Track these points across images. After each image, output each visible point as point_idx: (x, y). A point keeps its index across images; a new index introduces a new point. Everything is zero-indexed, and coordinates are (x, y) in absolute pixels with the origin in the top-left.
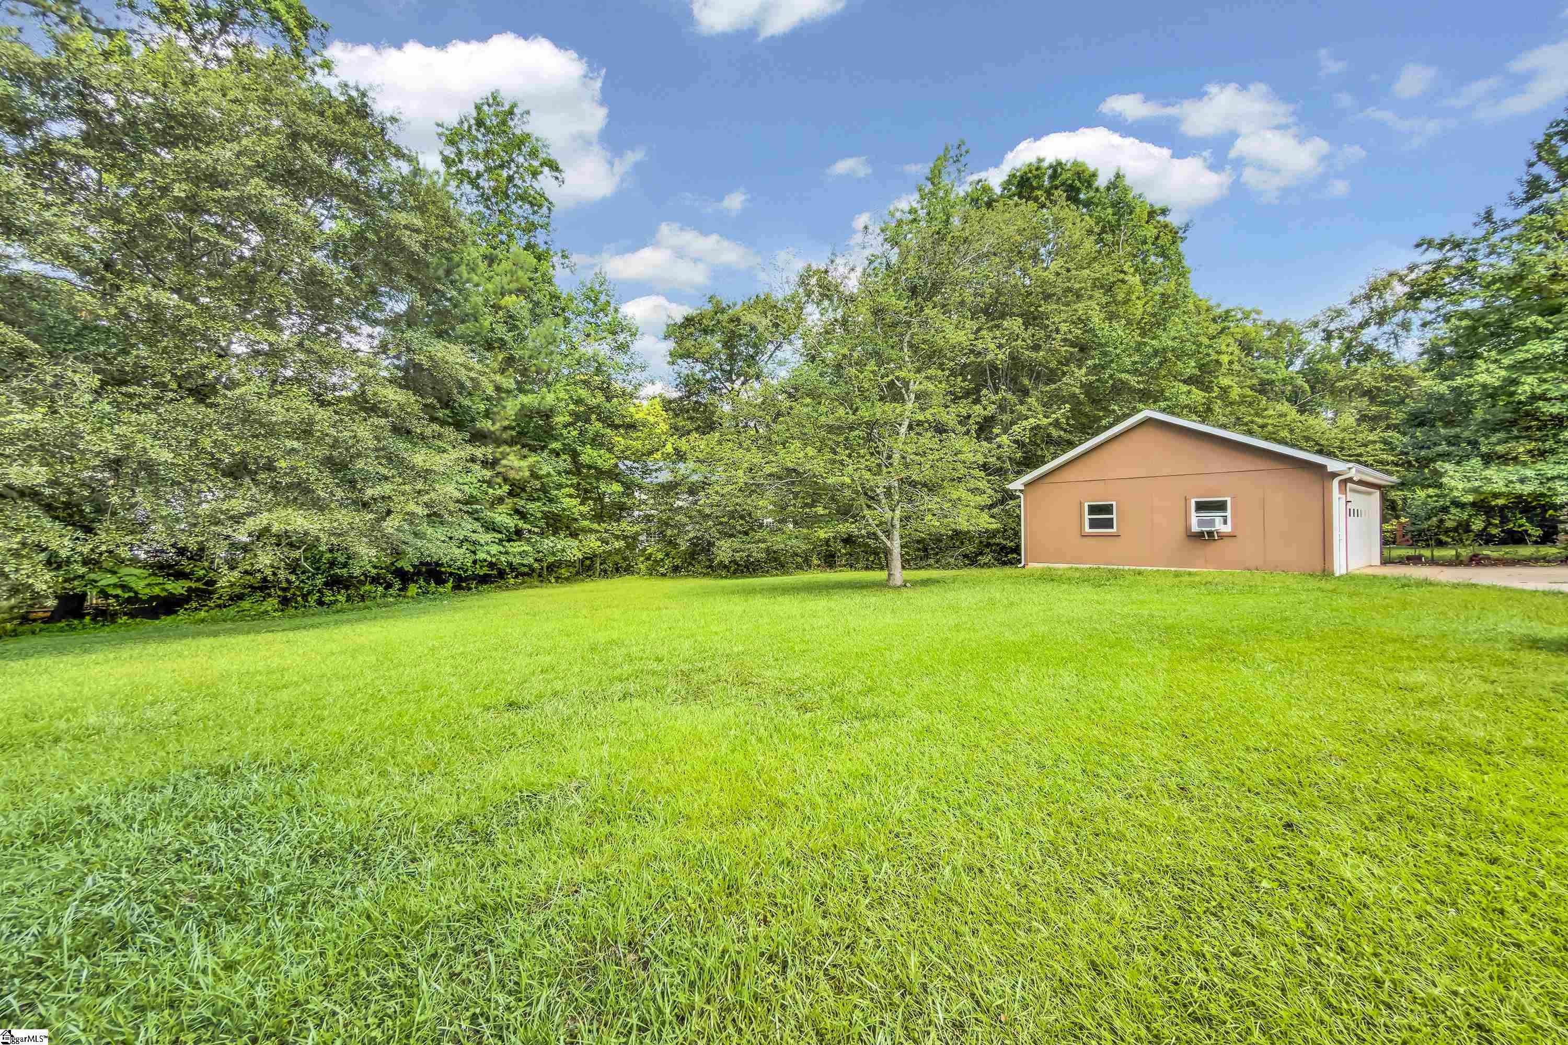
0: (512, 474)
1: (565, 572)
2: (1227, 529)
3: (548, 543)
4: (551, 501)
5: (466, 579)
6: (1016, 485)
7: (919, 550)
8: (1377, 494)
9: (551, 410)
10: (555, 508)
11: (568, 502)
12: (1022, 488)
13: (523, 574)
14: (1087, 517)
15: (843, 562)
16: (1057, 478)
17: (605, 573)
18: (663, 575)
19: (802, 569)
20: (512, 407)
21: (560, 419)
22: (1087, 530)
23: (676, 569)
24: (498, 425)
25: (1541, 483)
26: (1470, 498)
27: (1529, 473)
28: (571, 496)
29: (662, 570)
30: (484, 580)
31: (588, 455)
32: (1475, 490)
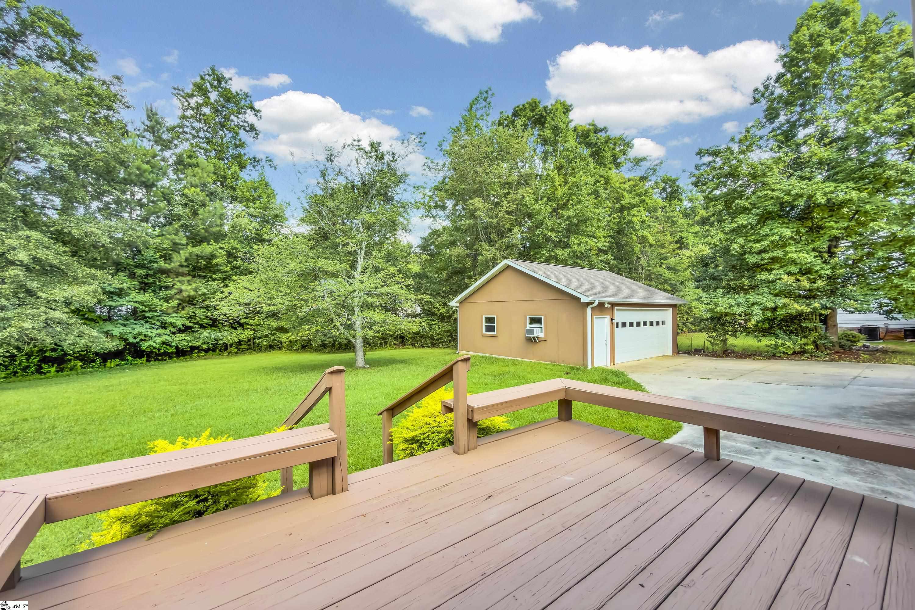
2: (542, 335)
6: (454, 303)
7: (448, 336)
8: (670, 310)
12: (458, 305)
14: (484, 324)
15: (409, 343)
16: (471, 300)
22: (484, 332)
25: (748, 307)
26: (709, 316)
27: (742, 300)
32: (712, 310)
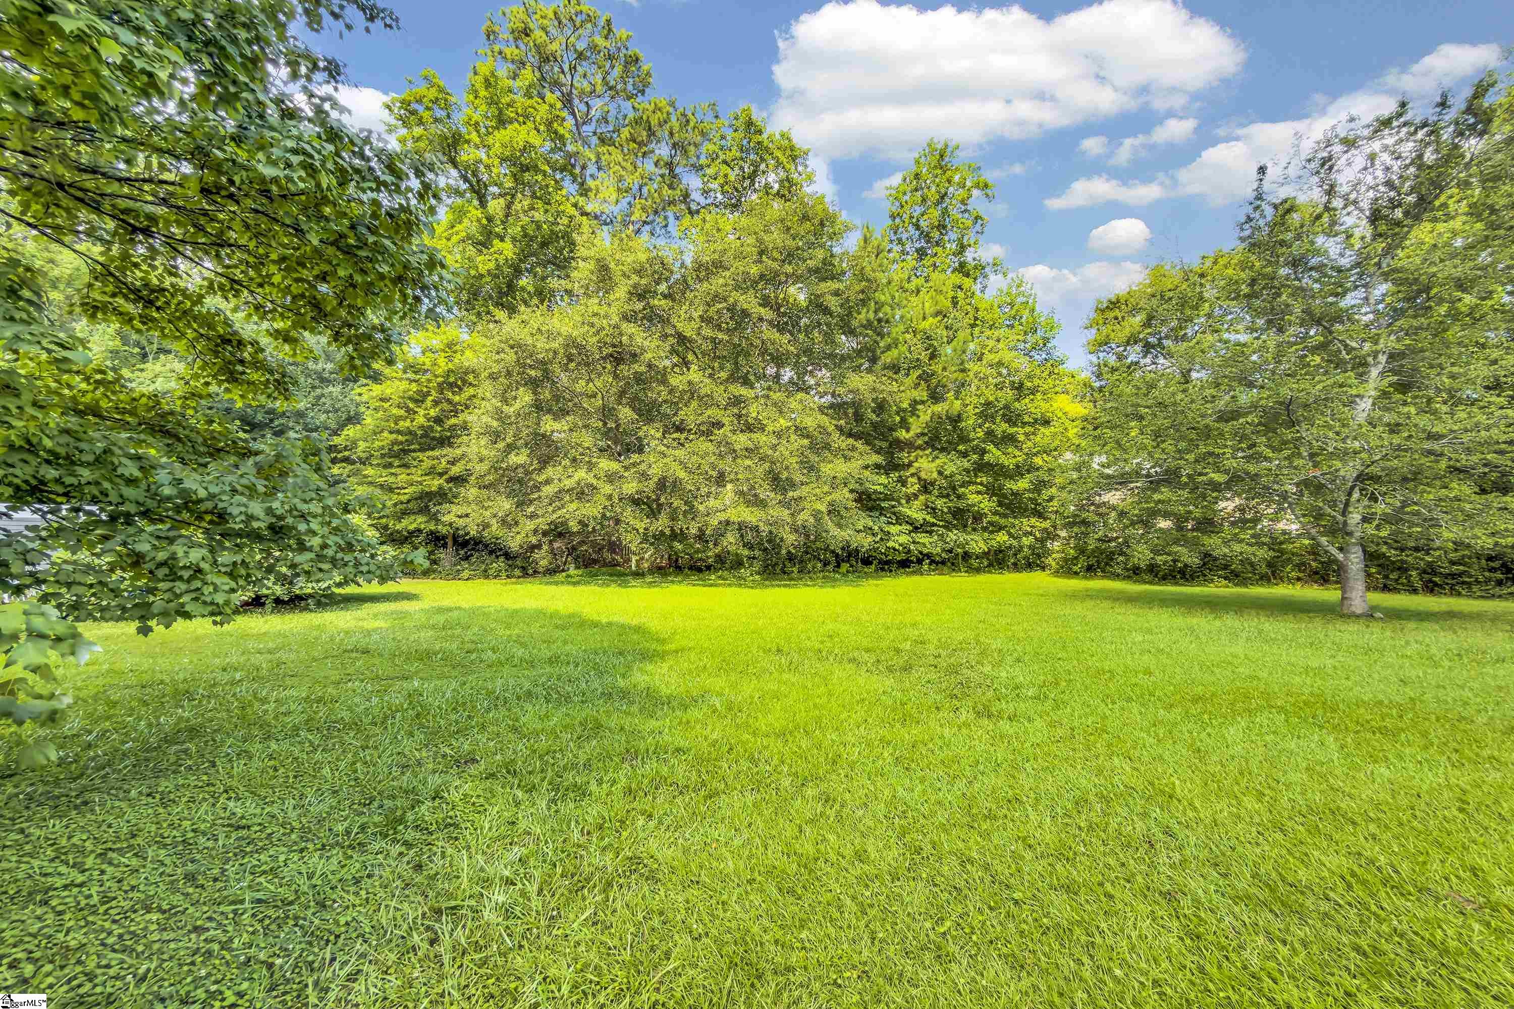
0: (923, 475)
1: (975, 563)
3: (953, 536)
4: (959, 497)
5: (888, 563)
9: (959, 416)
10: (961, 504)
11: (973, 498)
13: (937, 563)
17: (1016, 567)
18: (1076, 573)
19: (1269, 580)
20: (925, 414)
21: (969, 422)
23: (1089, 569)
24: (912, 433)
28: (979, 493)
29: (1075, 568)
30: (904, 564)
31: (994, 454)
